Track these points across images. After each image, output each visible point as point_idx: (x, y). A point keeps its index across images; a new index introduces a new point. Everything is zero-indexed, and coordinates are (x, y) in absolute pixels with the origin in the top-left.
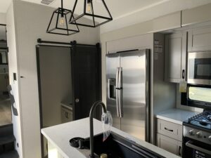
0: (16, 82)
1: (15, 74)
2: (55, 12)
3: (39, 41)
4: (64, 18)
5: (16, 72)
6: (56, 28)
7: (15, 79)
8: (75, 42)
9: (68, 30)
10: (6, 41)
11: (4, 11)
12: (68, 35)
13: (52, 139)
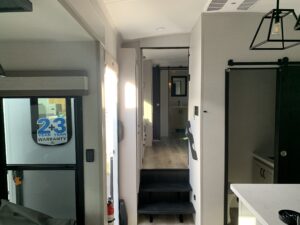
0: (198, 118)
1: (196, 108)
2: (266, 17)
3: (231, 63)
4: (279, 24)
5: (199, 105)
6: (269, 40)
7: (196, 113)
8: (286, 59)
9: (283, 41)
10: (187, 68)
11: (189, 31)
12: (283, 48)
13: (245, 198)
